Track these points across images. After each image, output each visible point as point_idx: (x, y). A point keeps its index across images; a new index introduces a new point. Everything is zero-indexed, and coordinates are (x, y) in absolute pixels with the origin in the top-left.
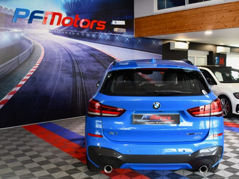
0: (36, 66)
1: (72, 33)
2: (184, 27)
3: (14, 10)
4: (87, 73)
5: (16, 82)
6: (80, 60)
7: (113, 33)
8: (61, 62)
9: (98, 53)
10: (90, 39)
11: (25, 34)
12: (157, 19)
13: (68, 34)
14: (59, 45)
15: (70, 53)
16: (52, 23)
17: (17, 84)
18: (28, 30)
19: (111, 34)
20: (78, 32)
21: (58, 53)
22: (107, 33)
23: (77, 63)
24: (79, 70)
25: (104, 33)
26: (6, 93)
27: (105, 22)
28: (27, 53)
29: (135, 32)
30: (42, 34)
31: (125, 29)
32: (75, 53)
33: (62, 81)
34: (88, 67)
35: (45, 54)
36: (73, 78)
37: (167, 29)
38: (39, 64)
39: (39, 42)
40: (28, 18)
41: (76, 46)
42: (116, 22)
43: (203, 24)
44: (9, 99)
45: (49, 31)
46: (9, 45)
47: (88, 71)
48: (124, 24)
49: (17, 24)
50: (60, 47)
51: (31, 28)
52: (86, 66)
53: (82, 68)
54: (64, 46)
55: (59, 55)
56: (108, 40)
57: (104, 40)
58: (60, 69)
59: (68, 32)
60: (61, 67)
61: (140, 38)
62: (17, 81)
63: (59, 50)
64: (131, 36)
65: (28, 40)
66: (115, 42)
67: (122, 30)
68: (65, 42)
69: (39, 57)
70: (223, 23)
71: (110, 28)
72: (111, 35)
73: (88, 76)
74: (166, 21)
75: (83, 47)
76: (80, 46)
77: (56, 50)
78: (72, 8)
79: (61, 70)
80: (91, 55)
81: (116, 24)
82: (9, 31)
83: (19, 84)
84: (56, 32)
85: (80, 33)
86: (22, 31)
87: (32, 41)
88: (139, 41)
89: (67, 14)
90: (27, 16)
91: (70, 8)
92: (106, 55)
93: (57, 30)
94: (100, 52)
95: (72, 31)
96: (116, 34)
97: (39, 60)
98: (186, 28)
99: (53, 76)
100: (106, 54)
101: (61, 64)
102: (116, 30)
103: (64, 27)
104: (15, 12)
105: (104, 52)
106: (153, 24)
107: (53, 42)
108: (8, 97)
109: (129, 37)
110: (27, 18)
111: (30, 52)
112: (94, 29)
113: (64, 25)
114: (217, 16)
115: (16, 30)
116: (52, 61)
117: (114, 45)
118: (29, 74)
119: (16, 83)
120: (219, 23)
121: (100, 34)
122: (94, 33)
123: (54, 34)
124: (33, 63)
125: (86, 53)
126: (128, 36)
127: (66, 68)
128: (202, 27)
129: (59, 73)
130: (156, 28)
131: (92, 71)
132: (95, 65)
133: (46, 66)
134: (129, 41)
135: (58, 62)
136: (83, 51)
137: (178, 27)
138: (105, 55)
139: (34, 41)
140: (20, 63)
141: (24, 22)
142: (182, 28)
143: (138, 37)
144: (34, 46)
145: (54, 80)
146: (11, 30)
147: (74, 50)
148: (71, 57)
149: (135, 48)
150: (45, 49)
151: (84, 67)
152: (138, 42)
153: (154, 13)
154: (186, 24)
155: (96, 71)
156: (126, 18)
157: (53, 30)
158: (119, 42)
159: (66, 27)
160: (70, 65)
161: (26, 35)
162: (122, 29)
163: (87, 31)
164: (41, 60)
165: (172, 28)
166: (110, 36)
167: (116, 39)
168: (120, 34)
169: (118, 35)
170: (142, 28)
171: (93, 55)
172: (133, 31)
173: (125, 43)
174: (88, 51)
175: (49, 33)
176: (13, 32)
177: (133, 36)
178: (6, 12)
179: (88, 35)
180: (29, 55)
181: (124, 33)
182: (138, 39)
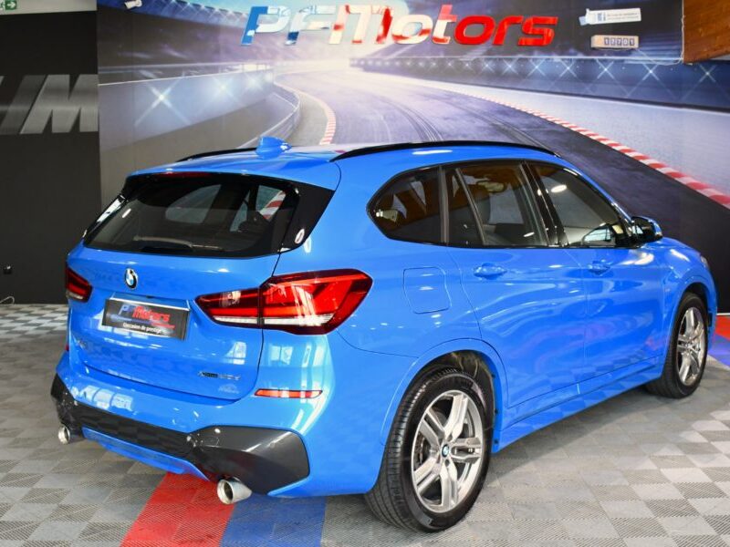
1: (428, 62)
3: (246, 12)
7: (587, 54)
9: (526, 121)
10: (496, 79)
11: (277, 77)
13: (415, 65)
14: (383, 101)
15: (422, 125)
18: (285, 63)
19: (581, 56)
20: (451, 59)
21: (381, 125)
22: (562, 53)
25: (550, 54)
28: (283, 129)
29: (685, 44)
30: (327, 73)
31: (636, 39)
32: (440, 124)
35: (336, 130)
39: (319, 95)
41: (443, 104)
42: (600, 15)
45: (352, 62)
46: (230, 109)
48: (639, 19)
49: (254, 51)
50: (388, 109)
51: (296, 57)
54: (401, 105)
55: (383, 131)
56: (568, 78)
57: (552, 77)
59: (416, 60)
63: (382, 118)
64: (667, 60)
65: (287, 92)
66: (598, 83)
67: (626, 42)
69: (321, 138)
72: (579, 60)
75: (470, 105)
76: (459, 103)
77: (375, 117)
80: (499, 130)
81: (602, 22)
82: (231, 70)
84: (374, 65)
85: (457, 61)
86: (268, 67)
87: (298, 94)
88: (708, 73)
89: (409, 7)
92: (560, 130)
93: (377, 57)
94: (533, 119)
95: (428, 57)
96: (602, 55)
100: (560, 126)
102: (598, 41)
104: (248, 17)
105: (550, 120)
107: (363, 93)
109: (658, 63)
111: (290, 126)
115: (250, 67)
117: (592, 94)
121: (534, 60)
122: (511, 60)
123: (367, 69)
125: (480, 123)
126: (653, 59)
134: (657, 79)
136: (473, 118)
138: (555, 129)
139: (301, 93)
141: (274, 43)
143: (702, 63)
146: (236, 67)
147: (436, 114)
149: (684, 100)
150: (338, 116)
152: (701, 80)
157: (363, 59)
158: (616, 84)
159: (409, 47)
161: (281, 78)
162: (623, 37)
163: (485, 54)
166: (575, 65)
167: (602, 73)
168: (616, 54)
169: (612, 60)
170: (700, 30)
171: (506, 128)
172: (681, 39)
173: (639, 84)
174: (486, 117)
175: (351, 69)
176: (242, 74)
177: (677, 59)
178: (224, 21)
179: (487, 66)
180: (289, 134)
181: (633, 52)
182: (701, 67)
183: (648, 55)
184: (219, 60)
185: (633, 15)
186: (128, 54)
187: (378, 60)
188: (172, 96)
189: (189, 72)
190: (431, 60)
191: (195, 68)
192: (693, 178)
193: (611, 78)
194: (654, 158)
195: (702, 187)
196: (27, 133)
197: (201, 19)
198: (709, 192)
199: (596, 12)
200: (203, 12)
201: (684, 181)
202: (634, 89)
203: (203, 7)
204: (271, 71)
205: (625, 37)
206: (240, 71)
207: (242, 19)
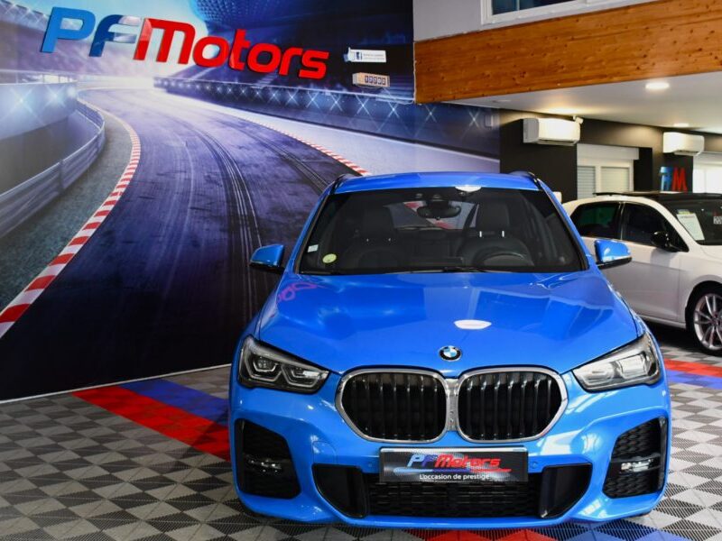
0: (116, 194)
1: (224, 87)
2: (582, 68)
3: (46, 13)
4: (273, 219)
5: (52, 248)
6: (249, 175)
7: (350, 90)
8: (192, 182)
9: (306, 153)
10: (281, 109)
11: (80, 93)
12: (491, 43)
13: (214, 90)
14: (185, 126)
15: (221, 154)
16: (163, 56)
17: (55, 254)
18: (89, 77)
19: (345, 92)
20: (245, 86)
21: (184, 152)
22: (331, 88)
23: (242, 185)
24: (248, 208)
25: (322, 88)
26: (21, 283)
27: (325, 55)
28: (87, 153)
29: (417, 87)
30: (132, 92)
32: (235, 153)
33: (196, 244)
34: (274, 199)
35: (141, 156)
36: (230, 236)
37: (527, 75)
38: (123, 190)
39: (124, 116)
40: (91, 38)
41: (237, 132)
42: (358, 53)
43: (645, 56)
44: (31, 302)
45: (156, 82)
46: (30, 127)
47: (274, 210)
48: (384, 60)
49: (56, 59)
50: (189, 134)
51: (100, 71)
52: (269, 196)
53: (256, 203)
54: (202, 132)
55: (185, 160)
56: (336, 112)
57: (324, 110)
58: (190, 205)
59: (214, 85)
60: (191, 198)
61: (433, 104)
62: (56, 242)
63: (184, 145)
64: (403, 99)
65: (90, 111)
66: (358, 118)
67: (379, 81)
68: (204, 116)
69: (125, 165)
70: (711, 54)
71: (340, 74)
72: (344, 95)
73: (274, 227)
74: (523, 50)
75: (260, 134)
76: (251, 132)
77: (178, 144)
78: (224, 7)
79: (192, 208)
80: (285, 160)
81: (360, 61)
82: (30, 80)
83: (62, 253)
84: (177, 86)
85: (249, 89)
86: (71, 80)
87: (102, 113)
88: (431, 113)
89: (208, 27)
90: (87, 34)
91: (218, 7)
92: (332, 162)
93: (180, 78)
94: (311, 151)
95: (225, 82)
96: (360, 91)
97: (123, 177)
98: (589, 70)
99: (168, 226)
100: (331, 158)
101: (192, 190)
102: (359, 78)
103: (201, 70)
104: (47, 18)
105: (324, 151)
106: (477, 60)
107: (166, 116)
108: (27, 297)
109: (399, 102)
110: (86, 40)
111: (95, 150)
112: (293, 76)
113: (202, 63)
114: (692, 31)
115: (51, 78)
116: (163, 177)
117: (354, 128)
118: (92, 220)
119: (52, 252)
120: (699, 54)
121: (311, 92)
122: (292, 91)
123: (172, 90)
124: (104, 186)
125: (269, 153)
126: (395, 98)
127: (209, 201)
128: (643, 67)
129: (185, 219)
130: (488, 72)
131: (287, 211)
132: (296, 194)
133: (146, 195)
134: (398, 116)
135: (182, 180)
136: (263, 148)
137: (563, 67)
138: (327, 160)
139: (108, 114)
140: (66, 186)
141: (76, 53)
142: (577, 70)
143: (428, 104)
144: (108, 132)
145: (170, 242)
147: (232, 142)
148: (222, 167)
149: (415, 137)
150: (143, 141)
151: (264, 200)
152: (427, 119)
153: (482, 23)
154: (590, 59)
155: (300, 213)
156: (389, 42)
157: (166, 79)
158: (369, 119)
159: (209, 70)
160: (220, 192)
161: (83, 94)
162: (378, 76)
163: (273, 83)
164: (131, 176)
165: (543, 72)
166: (341, 99)
167: (360, 109)
168: (371, 92)
169: (367, 97)
171: (290, 159)
172: (412, 82)
173: (386, 120)
174: (274, 147)
175: (157, 89)
176: (43, 85)
177: (410, 99)
178: (22, 21)
179: (275, 95)
180: (93, 159)
181: (383, 91)
182: (427, 107)
183: (393, 95)
187: (178, 81)
190: (228, 85)
193: (367, 115)
199: (356, 51)
202: (382, 125)
204: (74, 85)
206: (40, 83)
207: (42, 20)
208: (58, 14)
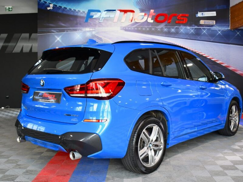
3: (86, 11)
7: (198, 26)
10: (168, 34)
18: (99, 28)
19: (196, 27)
20: (154, 27)
22: (190, 25)
25: (186, 26)
27: (187, 15)
29: (231, 23)
30: (113, 32)
31: (214, 21)
42: (202, 14)
45: (122, 28)
48: (215, 15)
49: (89, 24)
51: (103, 26)
56: (192, 34)
57: (187, 34)
59: (142, 28)
64: (224, 29)
65: (99, 37)
66: (202, 36)
67: (211, 22)
71: (194, 21)
72: (196, 28)
78: (146, 3)
81: (203, 16)
82: (81, 30)
84: (128, 29)
85: (156, 28)
86: (93, 29)
87: (103, 38)
88: (238, 33)
89: (140, 10)
91: (144, 3)
93: (129, 26)
95: (146, 27)
96: (203, 27)
102: (202, 22)
104: (87, 13)
109: (222, 30)
115: (87, 29)
117: (201, 40)
121: (181, 28)
122: (173, 28)
123: (126, 30)
126: (220, 28)
134: (222, 35)
139: (104, 38)
141: (95, 22)
146: (83, 29)
149: (230, 42)
152: (236, 35)
156: (218, 8)
157: (125, 27)
158: (207, 36)
159: (140, 24)
161: (97, 33)
162: (210, 21)
163: (166, 25)
166: (194, 30)
167: (203, 33)
168: (208, 26)
169: (206, 28)
170: (236, 18)
172: (229, 22)
173: (216, 36)
175: (121, 30)
176: (85, 31)
177: (228, 28)
178: (79, 14)
179: (165, 30)
181: (214, 26)
182: (236, 31)
183: (218, 27)
184: (77, 27)
185: (214, 14)
186: (48, 25)
187: (129, 27)
188: (62, 38)
189: (67, 30)
190: (147, 28)
191: (70, 30)
192: (234, 67)
193: (206, 35)
194: (220, 61)
195: (236, 71)
196: (14, 52)
197: (72, 14)
198: (239, 72)
200: (72, 11)
201: (231, 68)
202: (213, 38)
203: (72, 10)
204: (94, 30)
205: (211, 21)
206: (84, 31)
207: (85, 14)
208: (90, 11)
